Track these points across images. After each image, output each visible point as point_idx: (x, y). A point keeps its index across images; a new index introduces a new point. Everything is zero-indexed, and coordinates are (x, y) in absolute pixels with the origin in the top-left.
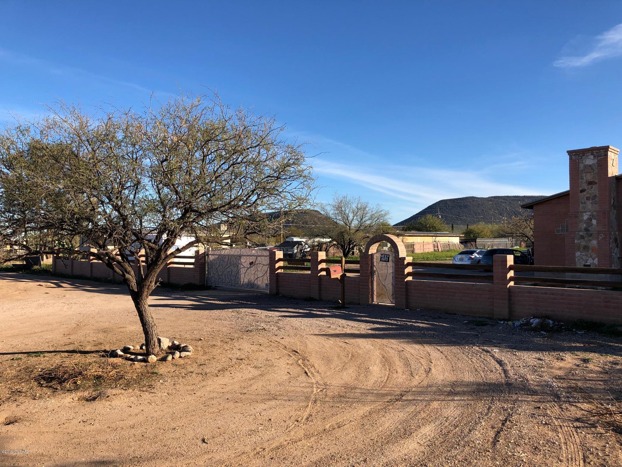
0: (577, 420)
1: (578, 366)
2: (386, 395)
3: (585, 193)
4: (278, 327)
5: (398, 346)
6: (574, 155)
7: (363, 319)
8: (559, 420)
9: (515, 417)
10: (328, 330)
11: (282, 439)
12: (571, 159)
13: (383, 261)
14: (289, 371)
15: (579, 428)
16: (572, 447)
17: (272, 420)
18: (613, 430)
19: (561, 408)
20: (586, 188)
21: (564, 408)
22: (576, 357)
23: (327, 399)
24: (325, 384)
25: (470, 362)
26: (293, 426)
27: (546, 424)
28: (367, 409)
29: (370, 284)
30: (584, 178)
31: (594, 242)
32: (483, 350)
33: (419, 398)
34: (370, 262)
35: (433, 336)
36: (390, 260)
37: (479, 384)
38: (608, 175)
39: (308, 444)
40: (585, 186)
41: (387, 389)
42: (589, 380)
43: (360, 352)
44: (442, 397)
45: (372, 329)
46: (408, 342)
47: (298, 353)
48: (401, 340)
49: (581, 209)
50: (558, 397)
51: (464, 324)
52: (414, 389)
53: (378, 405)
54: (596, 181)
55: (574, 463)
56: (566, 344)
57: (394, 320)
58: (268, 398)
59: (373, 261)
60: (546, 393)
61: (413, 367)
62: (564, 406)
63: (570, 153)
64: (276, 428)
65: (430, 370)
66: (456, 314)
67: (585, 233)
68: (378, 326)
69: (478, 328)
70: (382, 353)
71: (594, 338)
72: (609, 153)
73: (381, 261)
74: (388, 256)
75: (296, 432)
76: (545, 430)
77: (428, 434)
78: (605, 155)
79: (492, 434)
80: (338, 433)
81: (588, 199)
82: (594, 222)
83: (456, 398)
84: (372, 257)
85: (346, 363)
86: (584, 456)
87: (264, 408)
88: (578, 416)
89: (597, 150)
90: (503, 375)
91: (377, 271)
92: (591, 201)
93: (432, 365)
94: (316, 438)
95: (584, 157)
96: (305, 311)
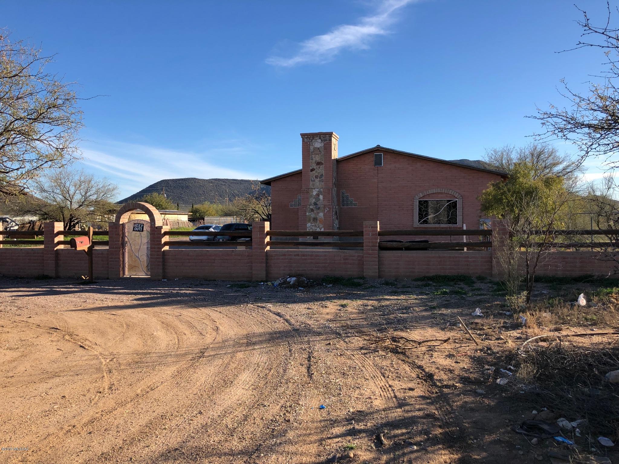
0: (361, 348)
1: (340, 310)
2: (186, 354)
3: (314, 172)
4: (17, 307)
5: (172, 312)
6: (306, 138)
7: (120, 291)
8: (349, 351)
9: (315, 354)
10: (84, 305)
11: (91, 413)
12: (303, 141)
13: (136, 231)
14: (58, 348)
15: (366, 353)
16: (369, 368)
17: (67, 397)
18: (390, 351)
19: (345, 342)
20: (315, 168)
21: (347, 341)
22: (335, 304)
23: (122, 367)
24: (111, 354)
25: (252, 318)
26: (97, 397)
27: (341, 355)
28: (174, 369)
29: (121, 256)
30: (314, 159)
31: (321, 215)
32: (258, 306)
33: (221, 352)
34: (121, 233)
35: (204, 300)
36: (144, 229)
37: (270, 334)
38: (331, 157)
39: (127, 411)
40: (314, 166)
41: (184, 349)
42: (354, 319)
43: (134, 321)
44: (243, 348)
45: (136, 300)
46: (182, 308)
47: (59, 329)
48: (174, 307)
49: (311, 186)
50: (340, 334)
51: (228, 288)
52: (211, 346)
53: (183, 364)
54: (323, 162)
55: (378, 380)
56: (322, 295)
57: (156, 290)
58: (47, 377)
59: (125, 231)
60: (328, 333)
61: (198, 327)
62: (346, 340)
63: (303, 135)
64: (77, 403)
65: (217, 328)
66: (215, 280)
67: (315, 206)
68: (142, 296)
69: (242, 290)
70: (159, 319)
71: (341, 289)
72: (333, 138)
73: (134, 230)
74: (142, 226)
75: (104, 403)
76: (343, 359)
77: (247, 380)
78: (330, 140)
79: (304, 370)
80: (155, 394)
81: (317, 177)
82: (321, 197)
83: (256, 347)
84: (123, 227)
85: (124, 333)
86: (381, 373)
87: (49, 387)
88: (361, 346)
89: (324, 135)
90: (286, 324)
91: (129, 242)
92: (318, 179)
93: (217, 324)
94: (132, 403)
95: (313, 140)
96: (44, 289)
